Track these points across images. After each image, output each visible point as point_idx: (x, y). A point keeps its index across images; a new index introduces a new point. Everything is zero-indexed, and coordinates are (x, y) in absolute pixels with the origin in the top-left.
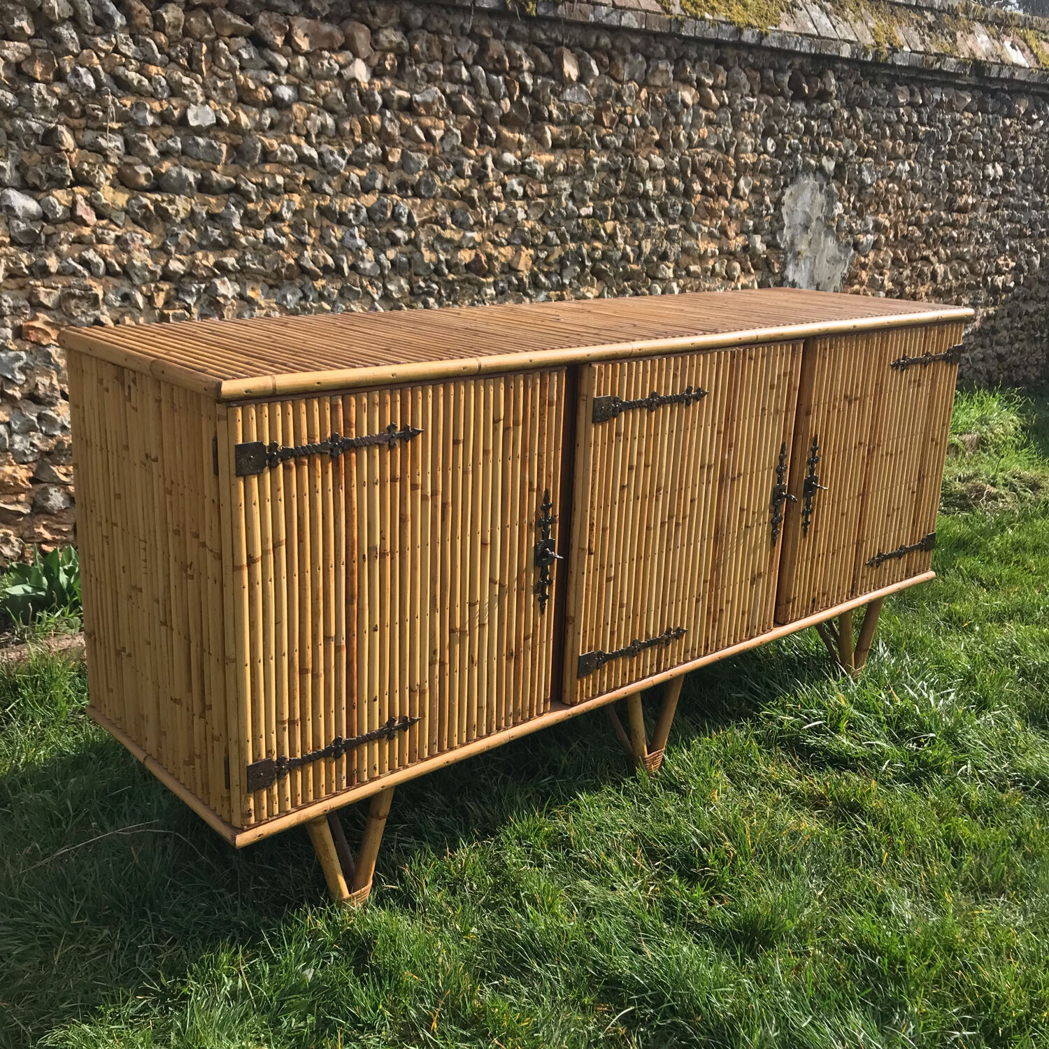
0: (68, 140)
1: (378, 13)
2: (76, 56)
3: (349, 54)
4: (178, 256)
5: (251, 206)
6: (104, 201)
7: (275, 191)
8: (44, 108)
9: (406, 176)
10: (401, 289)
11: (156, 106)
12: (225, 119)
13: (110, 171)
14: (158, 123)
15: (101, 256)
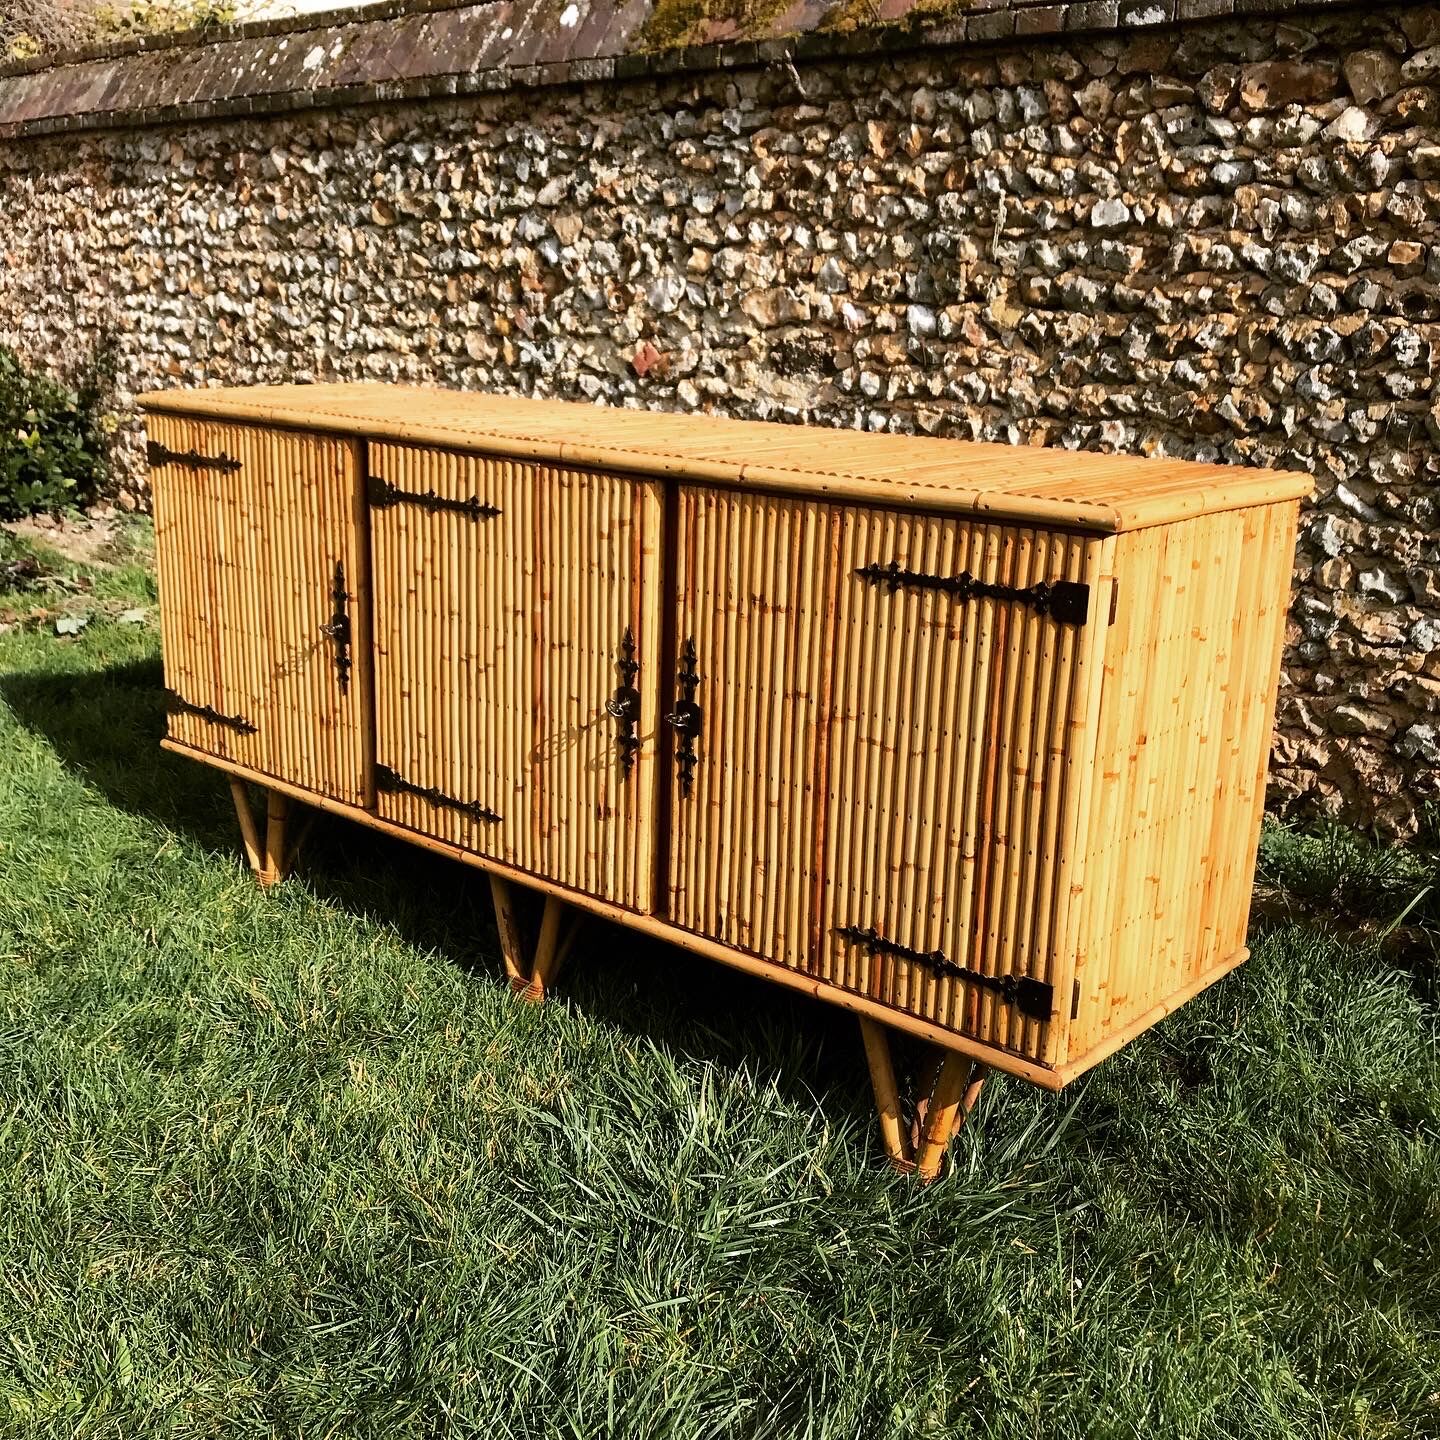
0: (970, 250)
1: (1404, 28)
2: (985, 159)
3: (1340, 102)
4: (1062, 388)
5: (1161, 329)
6: (992, 319)
7: (1197, 310)
8: (953, 218)
9: (1425, 287)
10: (1390, 469)
11: (1060, 207)
12: (1141, 217)
13: (1003, 285)
14: (1063, 226)
15: (984, 380)
